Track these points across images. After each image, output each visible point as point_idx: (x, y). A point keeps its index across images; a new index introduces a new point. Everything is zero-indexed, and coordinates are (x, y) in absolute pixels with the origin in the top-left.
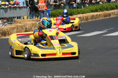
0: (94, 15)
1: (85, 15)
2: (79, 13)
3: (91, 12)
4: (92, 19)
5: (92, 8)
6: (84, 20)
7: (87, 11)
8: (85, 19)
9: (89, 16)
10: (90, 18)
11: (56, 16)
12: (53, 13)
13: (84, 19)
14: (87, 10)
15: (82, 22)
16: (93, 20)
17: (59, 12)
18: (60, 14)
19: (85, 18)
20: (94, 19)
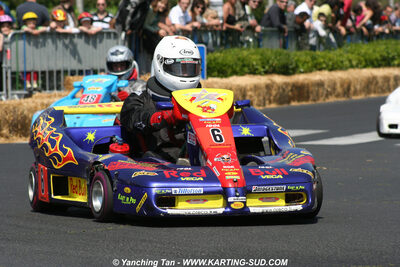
0: (374, 78)
1: (338, 75)
2: (318, 67)
3: (365, 67)
4: (369, 92)
5: (371, 51)
6: (337, 96)
7: (350, 61)
8: (339, 90)
9: (357, 79)
10: (358, 87)
11: (229, 71)
12: (215, 59)
13: (334, 89)
14: (351, 56)
15: (327, 101)
16: (373, 95)
17: (239, 59)
18: (244, 66)
19: (342, 86)
20: (375, 92)
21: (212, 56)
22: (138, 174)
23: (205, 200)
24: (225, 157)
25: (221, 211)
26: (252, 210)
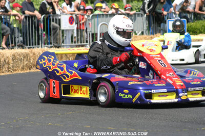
11: (198, 32)
17: (203, 26)
21: (189, 24)
22: (132, 83)
23: (167, 95)
24: (171, 73)
25: (176, 100)
26: (190, 100)
